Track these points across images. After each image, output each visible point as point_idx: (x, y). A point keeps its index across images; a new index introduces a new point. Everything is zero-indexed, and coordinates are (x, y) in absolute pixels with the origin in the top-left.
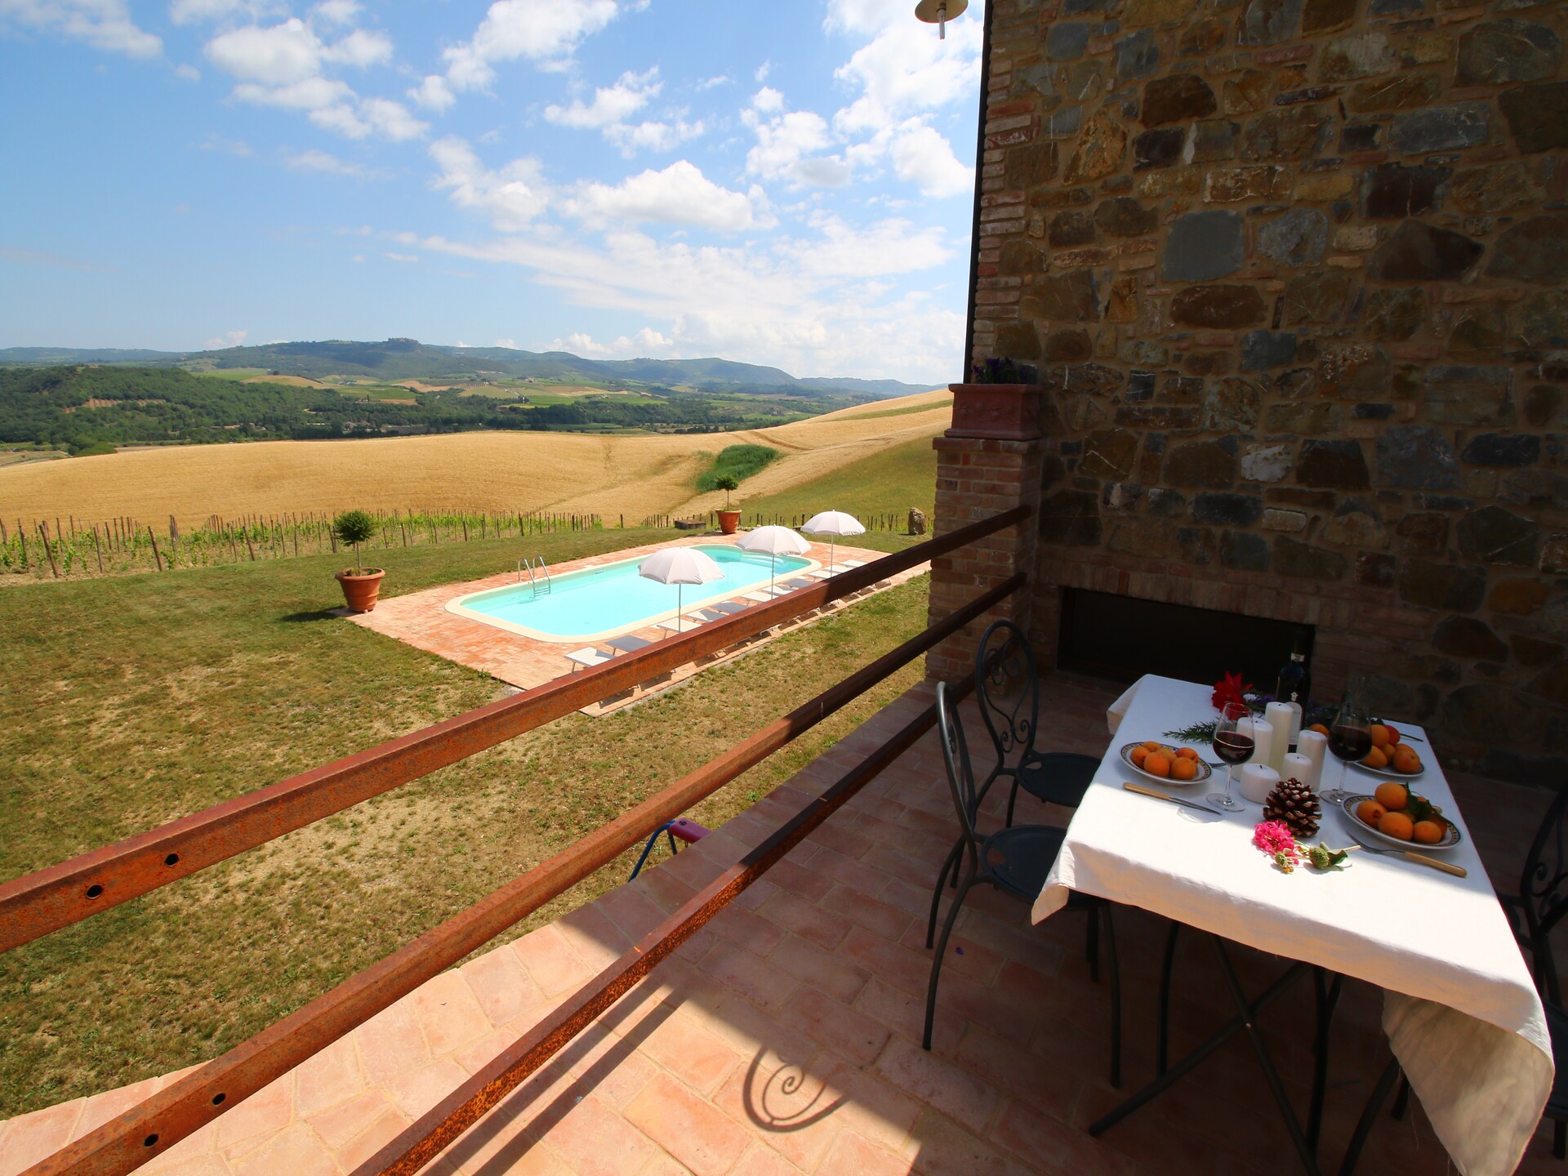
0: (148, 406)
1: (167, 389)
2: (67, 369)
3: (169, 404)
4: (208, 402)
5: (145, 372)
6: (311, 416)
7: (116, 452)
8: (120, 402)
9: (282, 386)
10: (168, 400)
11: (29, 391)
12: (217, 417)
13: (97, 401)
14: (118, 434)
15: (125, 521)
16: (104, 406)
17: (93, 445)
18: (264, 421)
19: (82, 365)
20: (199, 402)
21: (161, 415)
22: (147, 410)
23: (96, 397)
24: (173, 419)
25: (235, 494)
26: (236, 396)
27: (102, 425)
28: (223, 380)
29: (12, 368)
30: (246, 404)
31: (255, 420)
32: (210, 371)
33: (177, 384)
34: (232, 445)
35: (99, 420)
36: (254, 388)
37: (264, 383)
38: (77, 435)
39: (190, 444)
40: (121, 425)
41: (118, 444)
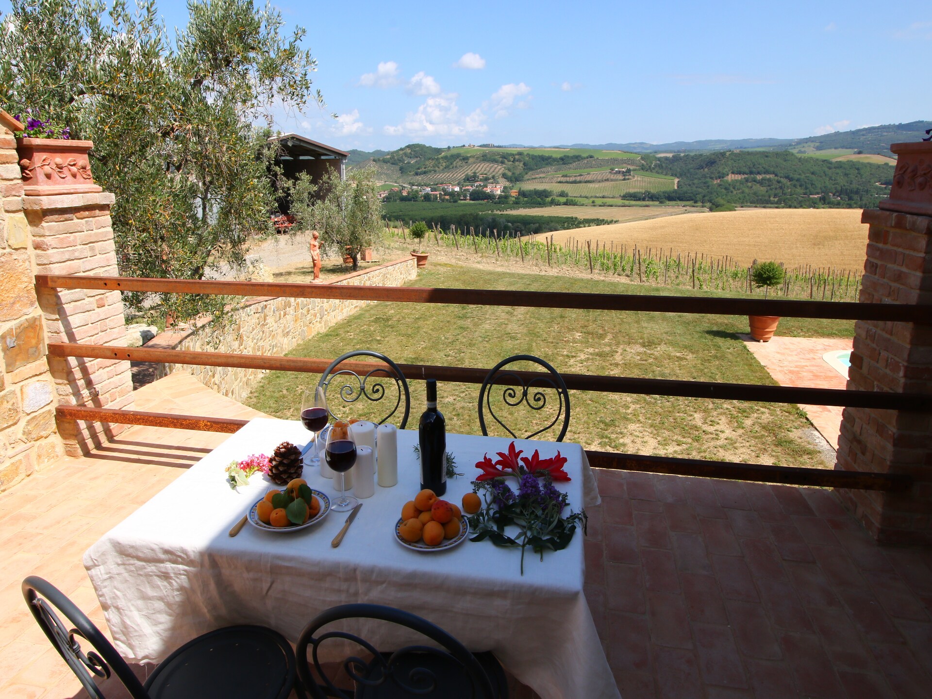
0: (762, 179)
1: (777, 166)
2: (721, 153)
3: (776, 178)
4: (803, 176)
5: (765, 155)
6: (881, 189)
7: (735, 210)
8: (746, 176)
9: (862, 164)
10: (776, 175)
11: (698, 169)
12: (806, 188)
13: (733, 176)
14: (740, 199)
15: (729, 258)
16: (736, 179)
17: (723, 205)
18: (840, 193)
19: (730, 151)
20: (796, 176)
21: (769, 186)
22: (761, 183)
23: (733, 173)
24: (776, 189)
25: (797, 247)
26: (824, 172)
27: (732, 192)
28: (817, 160)
29: (692, 154)
30: (830, 179)
31: (834, 191)
32: (811, 152)
33: (784, 163)
34: (812, 210)
35: (731, 189)
36: (839, 165)
37: (848, 161)
38: (716, 198)
39: (783, 208)
40: (743, 192)
41: (738, 205)
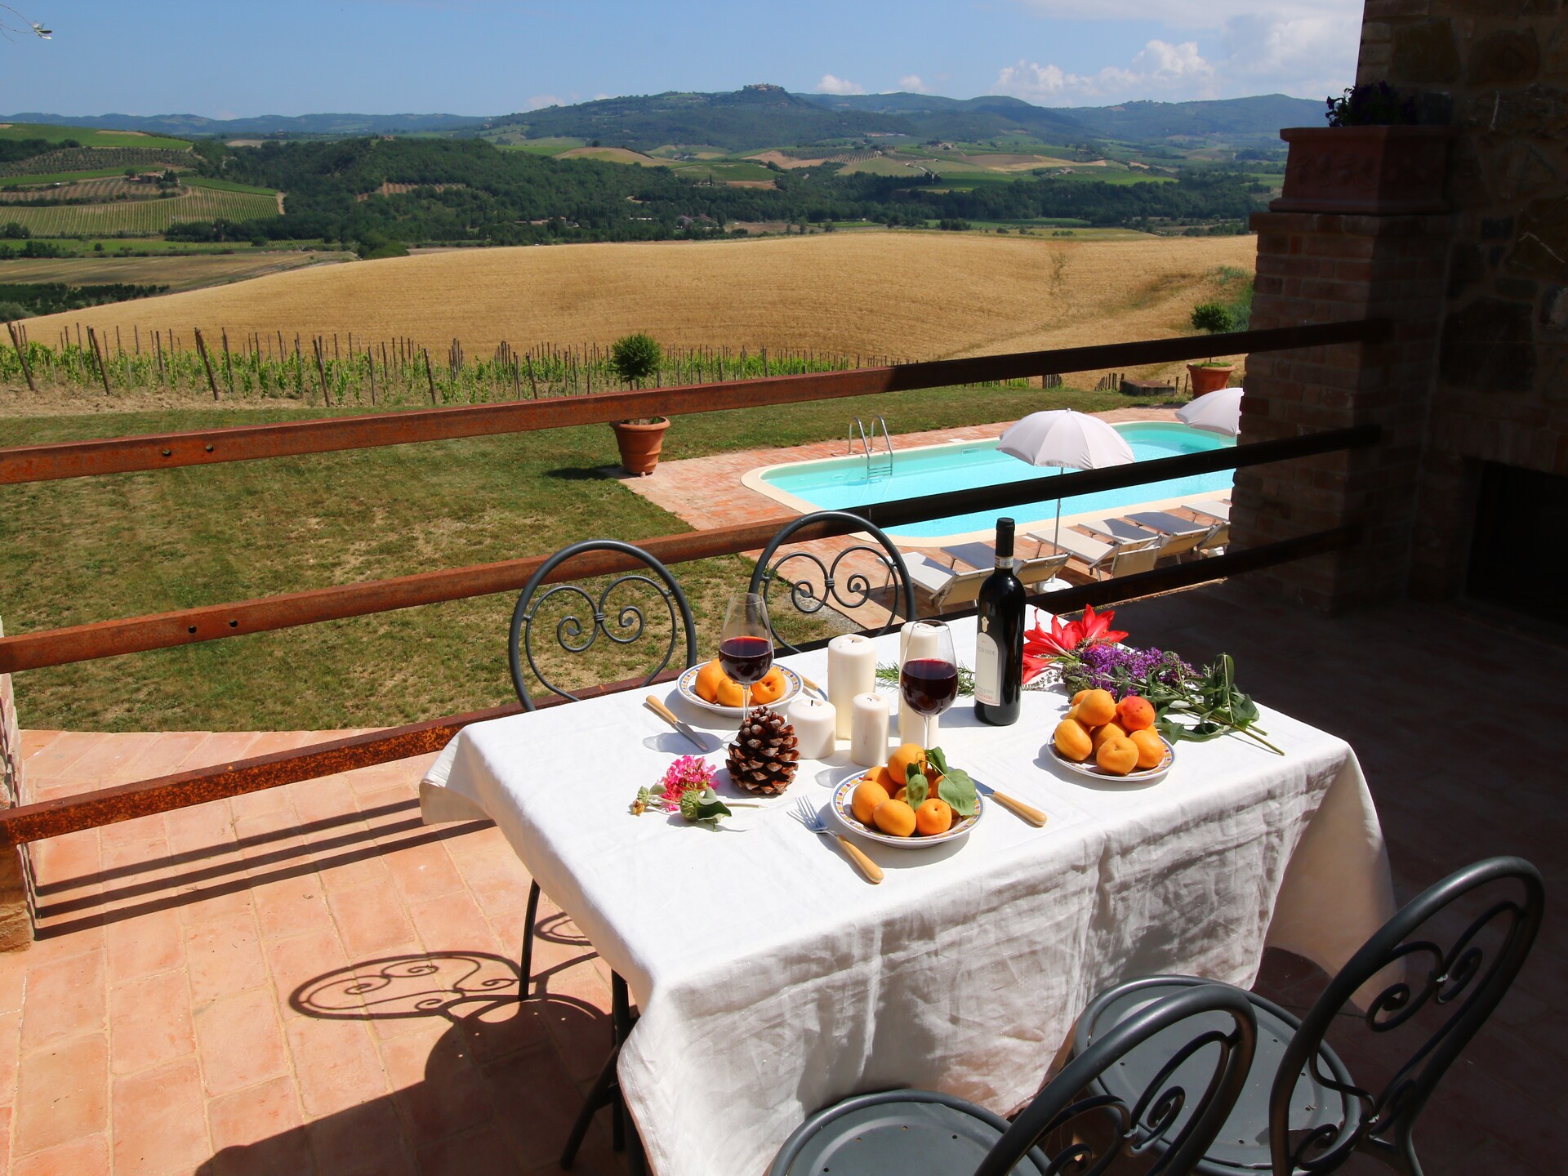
0: (446, 193)
1: (467, 168)
2: (360, 142)
3: (469, 190)
4: (513, 187)
5: (443, 146)
6: (636, 206)
7: (408, 254)
8: (416, 187)
9: (603, 163)
10: (468, 185)
11: (320, 172)
12: (523, 209)
13: (391, 186)
14: (411, 231)
16: (398, 192)
17: (384, 244)
18: (578, 214)
19: (377, 137)
20: (503, 187)
21: (460, 205)
22: (445, 198)
23: (390, 181)
24: (472, 210)
26: (547, 179)
27: (395, 218)
28: (532, 156)
29: (303, 142)
30: (558, 190)
31: (567, 213)
32: (518, 143)
33: (479, 162)
34: (538, 248)
35: (393, 212)
36: (568, 166)
37: (580, 159)
38: (368, 230)
39: (490, 245)
40: (415, 218)
41: (411, 244)
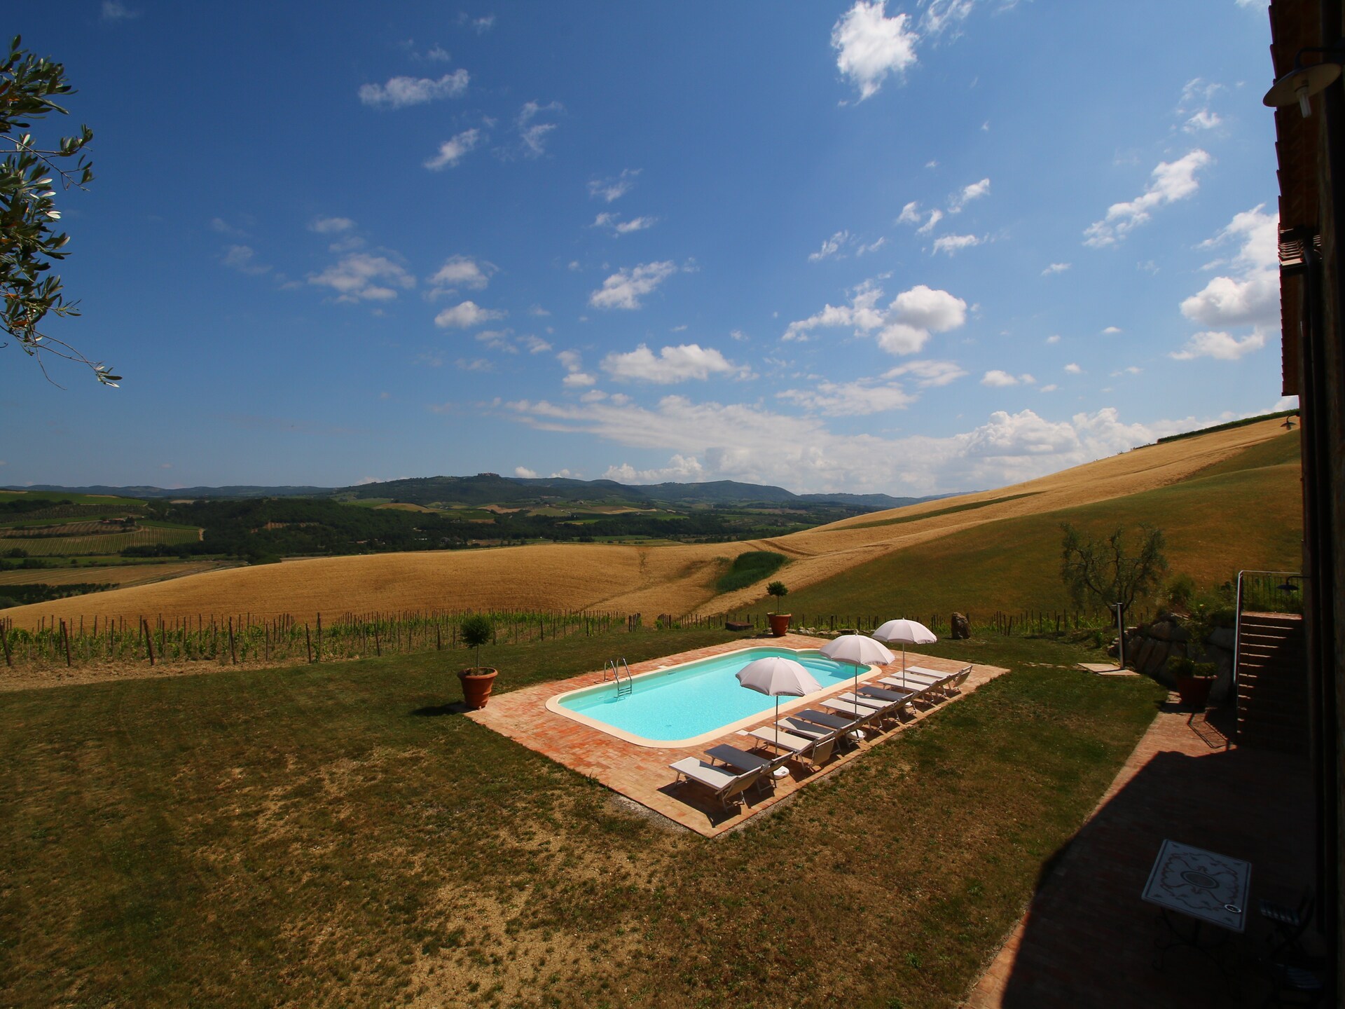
0: (306, 527)
1: (321, 514)
2: (257, 500)
3: (321, 526)
4: (348, 524)
5: (307, 502)
6: (418, 533)
7: (280, 561)
8: (288, 524)
9: (400, 511)
10: (321, 523)
12: (353, 535)
13: (273, 524)
14: (284, 548)
16: (277, 527)
17: (267, 556)
18: (385, 538)
19: (267, 498)
20: (342, 524)
21: (315, 534)
22: (306, 530)
23: (272, 521)
24: (322, 536)
25: (359, 594)
26: (368, 519)
27: (274, 541)
28: (360, 507)
29: (221, 501)
30: (374, 525)
31: (379, 537)
32: (352, 501)
33: (328, 511)
34: (360, 556)
35: (273, 538)
36: (380, 513)
37: (388, 509)
38: (256, 549)
40: (286, 541)
41: (284, 556)
